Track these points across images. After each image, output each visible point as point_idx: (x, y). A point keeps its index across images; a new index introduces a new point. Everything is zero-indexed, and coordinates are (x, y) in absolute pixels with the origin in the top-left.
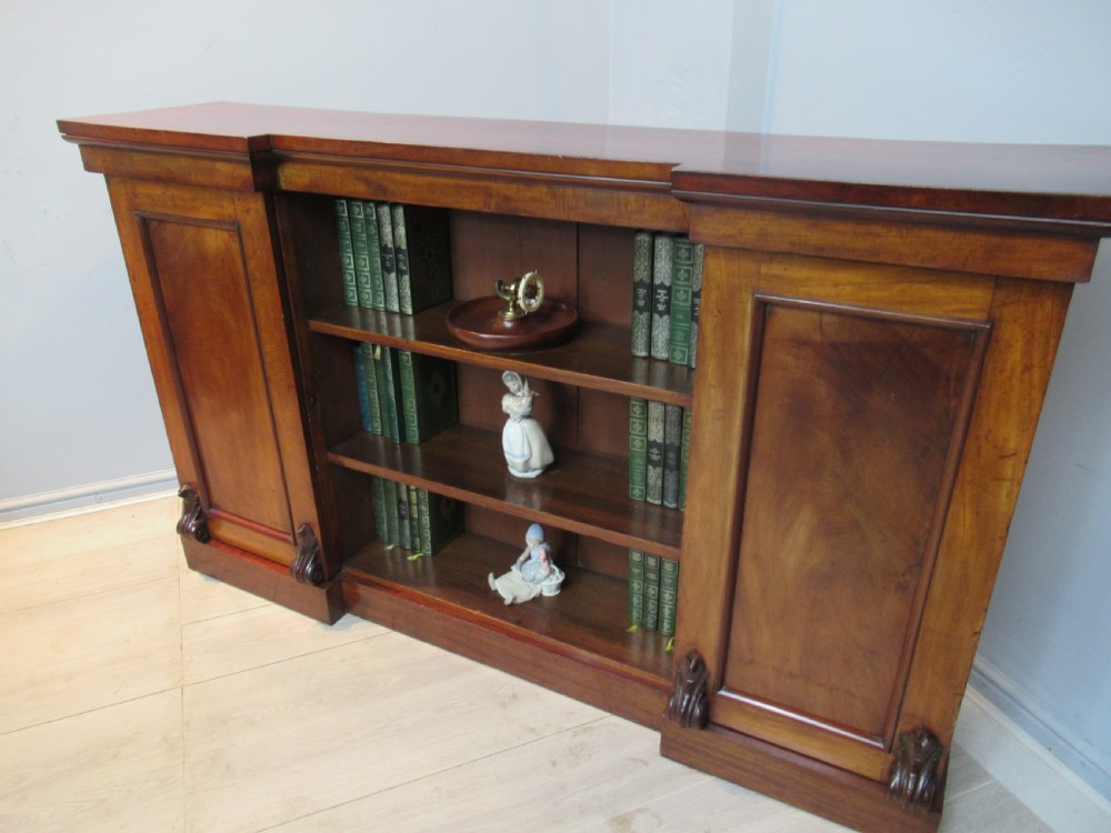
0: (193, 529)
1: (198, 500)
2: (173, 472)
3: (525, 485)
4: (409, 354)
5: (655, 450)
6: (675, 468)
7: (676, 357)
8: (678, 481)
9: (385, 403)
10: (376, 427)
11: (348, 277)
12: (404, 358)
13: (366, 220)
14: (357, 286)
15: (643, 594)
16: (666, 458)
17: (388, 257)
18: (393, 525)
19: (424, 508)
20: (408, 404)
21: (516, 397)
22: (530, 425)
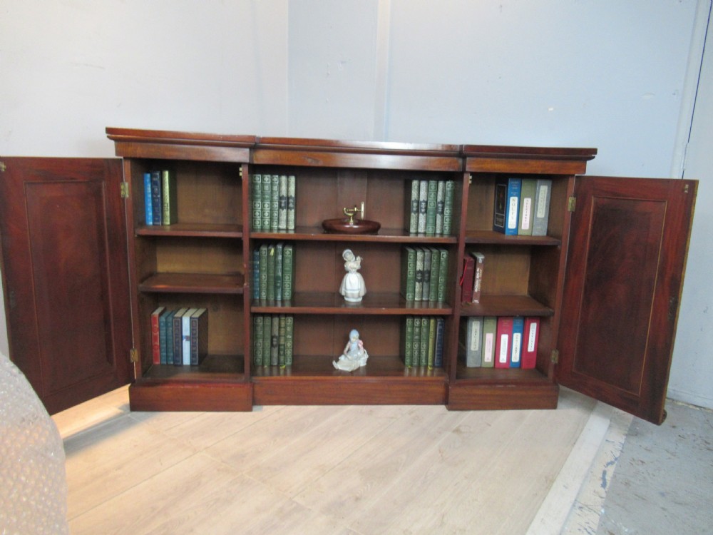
4: (291, 250)
5: (419, 275)
6: (429, 281)
7: (430, 230)
8: (429, 287)
9: (272, 280)
10: (264, 295)
11: (257, 214)
12: (288, 253)
13: (272, 184)
14: (262, 218)
15: (412, 348)
16: (425, 276)
17: (283, 201)
18: (267, 352)
19: (289, 337)
20: (287, 278)
21: (352, 261)
22: (359, 275)
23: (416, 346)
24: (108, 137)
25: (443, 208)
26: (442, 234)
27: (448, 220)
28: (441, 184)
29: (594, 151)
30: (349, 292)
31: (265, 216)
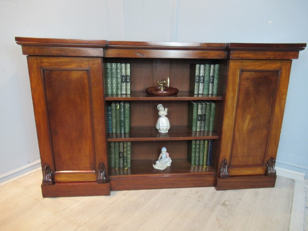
0: (51, 180)
1: (51, 170)
2: (40, 161)
3: (165, 135)
4: (129, 105)
5: (200, 117)
6: (205, 120)
7: (206, 92)
8: (205, 123)
9: (118, 122)
10: (114, 131)
11: (109, 86)
12: (127, 107)
13: (117, 69)
14: (112, 88)
15: (195, 156)
16: (202, 118)
17: (123, 78)
18: (117, 161)
19: (129, 152)
20: (127, 121)
21: (163, 111)
22: (166, 118)
23: (197, 155)
24: (17, 43)
25: (213, 80)
26: (212, 94)
27: (216, 86)
28: (212, 66)
29: (304, 45)
30: (161, 128)
31: (113, 87)
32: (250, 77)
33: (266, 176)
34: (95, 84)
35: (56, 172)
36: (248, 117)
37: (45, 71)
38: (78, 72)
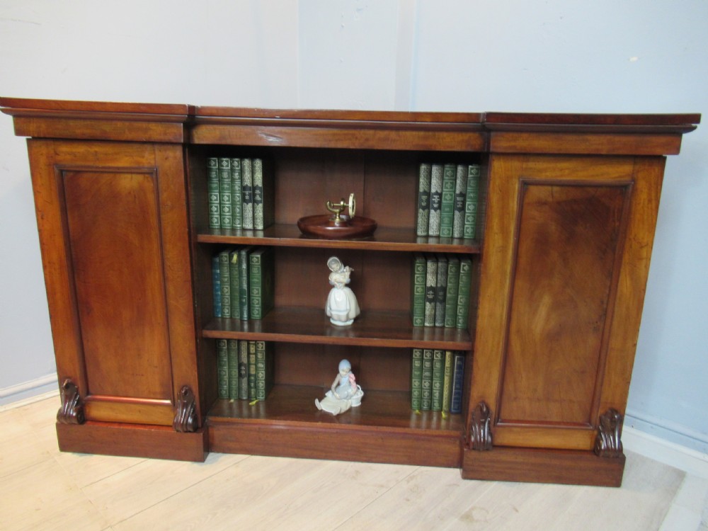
0: (74, 414)
1: (77, 390)
3: (345, 330)
4: (259, 256)
5: (431, 292)
6: (444, 301)
7: (445, 233)
8: (444, 309)
9: (237, 294)
10: (227, 311)
11: (214, 209)
12: (255, 260)
13: (232, 170)
14: (220, 215)
15: (421, 388)
16: (438, 295)
17: (247, 193)
18: (235, 382)
19: (261, 365)
20: (255, 292)
22: (348, 291)
23: (426, 384)
25: (464, 203)
26: (461, 239)
27: (470, 219)
28: (460, 168)
29: (696, 118)
30: (334, 313)
31: (224, 212)
32: (550, 199)
33: (595, 457)
34: (169, 203)
35: (89, 397)
36: (546, 300)
37: (64, 173)
38: (134, 176)
